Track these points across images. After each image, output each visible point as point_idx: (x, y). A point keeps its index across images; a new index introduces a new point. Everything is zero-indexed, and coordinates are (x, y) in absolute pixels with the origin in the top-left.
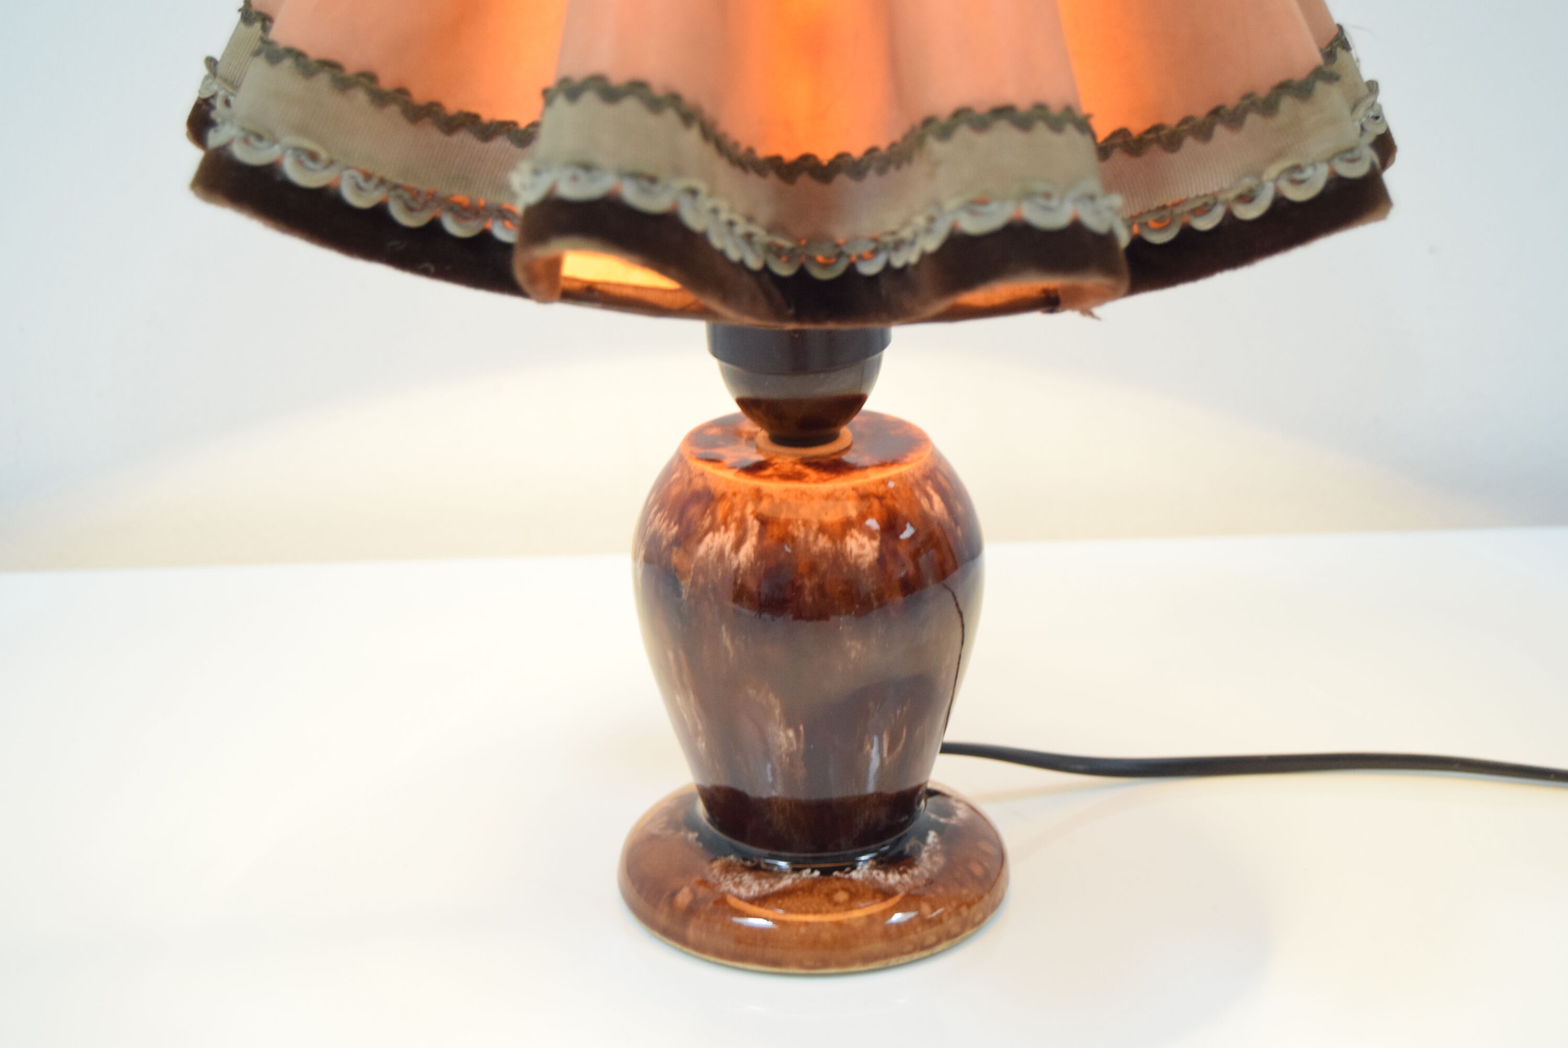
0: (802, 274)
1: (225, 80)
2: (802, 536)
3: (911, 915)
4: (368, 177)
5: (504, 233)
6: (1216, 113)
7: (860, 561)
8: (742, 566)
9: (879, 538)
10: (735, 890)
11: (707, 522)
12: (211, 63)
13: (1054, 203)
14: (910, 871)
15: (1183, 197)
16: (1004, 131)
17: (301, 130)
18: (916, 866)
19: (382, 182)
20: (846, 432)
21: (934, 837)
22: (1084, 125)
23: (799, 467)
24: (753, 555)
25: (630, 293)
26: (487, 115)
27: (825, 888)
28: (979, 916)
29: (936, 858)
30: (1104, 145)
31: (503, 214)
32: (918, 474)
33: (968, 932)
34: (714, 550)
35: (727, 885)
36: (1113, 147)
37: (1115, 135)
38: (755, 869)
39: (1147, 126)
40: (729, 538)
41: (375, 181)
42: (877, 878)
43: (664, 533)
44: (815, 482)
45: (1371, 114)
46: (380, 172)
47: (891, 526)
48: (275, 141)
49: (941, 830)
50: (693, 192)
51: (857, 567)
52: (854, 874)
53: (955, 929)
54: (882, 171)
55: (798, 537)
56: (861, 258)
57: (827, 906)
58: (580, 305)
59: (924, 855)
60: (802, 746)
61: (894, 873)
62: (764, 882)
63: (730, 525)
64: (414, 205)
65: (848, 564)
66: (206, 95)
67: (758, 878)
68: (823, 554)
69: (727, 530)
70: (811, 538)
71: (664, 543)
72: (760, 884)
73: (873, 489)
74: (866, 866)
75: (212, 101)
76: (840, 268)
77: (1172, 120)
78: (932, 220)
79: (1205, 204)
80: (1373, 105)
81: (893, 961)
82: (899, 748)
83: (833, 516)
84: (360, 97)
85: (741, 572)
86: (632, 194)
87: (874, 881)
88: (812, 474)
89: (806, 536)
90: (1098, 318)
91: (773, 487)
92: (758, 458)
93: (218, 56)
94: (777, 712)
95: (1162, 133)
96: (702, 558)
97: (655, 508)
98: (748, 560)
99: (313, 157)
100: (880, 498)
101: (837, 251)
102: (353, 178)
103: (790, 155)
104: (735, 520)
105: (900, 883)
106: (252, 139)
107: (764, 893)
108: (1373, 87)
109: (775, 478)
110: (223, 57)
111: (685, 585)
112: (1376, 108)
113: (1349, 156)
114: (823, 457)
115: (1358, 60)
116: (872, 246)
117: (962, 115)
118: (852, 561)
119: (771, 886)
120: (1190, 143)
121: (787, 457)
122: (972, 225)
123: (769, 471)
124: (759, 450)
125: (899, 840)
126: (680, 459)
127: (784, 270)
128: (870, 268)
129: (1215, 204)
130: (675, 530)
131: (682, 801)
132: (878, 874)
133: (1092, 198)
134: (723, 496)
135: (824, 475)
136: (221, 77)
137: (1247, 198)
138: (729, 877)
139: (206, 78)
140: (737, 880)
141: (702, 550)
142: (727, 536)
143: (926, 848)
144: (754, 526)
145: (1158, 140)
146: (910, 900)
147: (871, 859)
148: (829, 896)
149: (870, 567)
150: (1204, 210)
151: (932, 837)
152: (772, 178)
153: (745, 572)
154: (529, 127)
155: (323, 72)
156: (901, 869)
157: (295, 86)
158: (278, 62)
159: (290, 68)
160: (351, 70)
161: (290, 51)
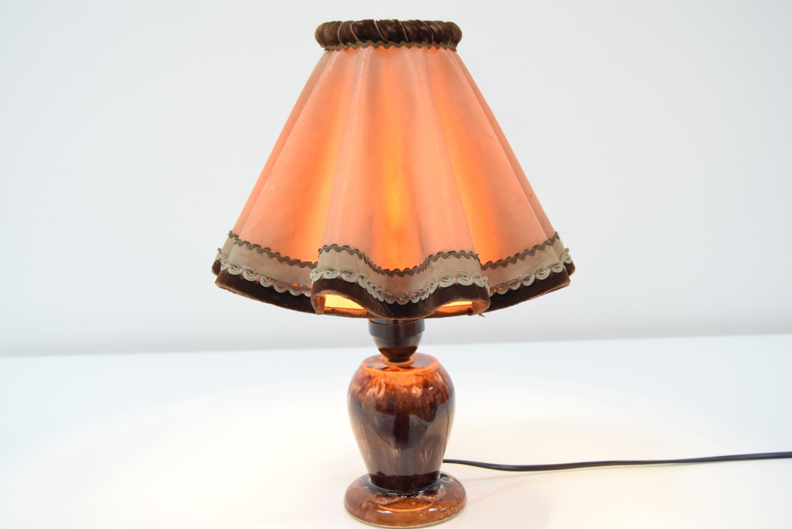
0: (396, 303)
1: (224, 254)
3: (436, 509)
4: (268, 278)
5: (307, 294)
6: (517, 255)
7: (416, 395)
9: (422, 387)
10: (380, 503)
11: (369, 385)
12: (220, 250)
13: (467, 279)
14: (435, 496)
15: (509, 280)
16: (452, 258)
17: (248, 264)
18: (437, 494)
19: (272, 279)
20: (412, 358)
21: (443, 486)
22: (476, 257)
23: (398, 368)
24: (384, 394)
25: (345, 310)
26: (302, 261)
27: (408, 501)
28: (457, 510)
29: (443, 492)
30: (485, 266)
31: (307, 289)
32: (434, 370)
33: (454, 515)
34: (372, 393)
35: (378, 501)
36: (487, 266)
37: (488, 263)
38: (387, 496)
39: (497, 260)
40: (376, 389)
41: (270, 279)
42: (425, 498)
43: (357, 389)
44: (402, 372)
45: (567, 257)
46: (271, 276)
47: (426, 385)
48: (241, 268)
49: (444, 484)
50: (363, 277)
51: (415, 397)
52: (417, 497)
53: (449, 514)
54: (418, 273)
55: (397, 388)
56: (412, 298)
57: (409, 506)
58: (330, 315)
59: (439, 491)
60: (400, 455)
61: (430, 496)
62: (389, 500)
63: (376, 385)
64: (281, 286)
65: (413, 396)
66: (218, 259)
67: (387, 499)
68: (405, 394)
69: (376, 387)
70: (401, 389)
71: (357, 392)
72: (388, 500)
73: (420, 374)
74: (421, 495)
75: (220, 261)
76: (407, 302)
77: (504, 258)
78: (432, 284)
79: (515, 282)
80: (567, 255)
82: (430, 456)
83: (408, 383)
84: (266, 255)
85: (380, 399)
86: (344, 277)
87: (424, 499)
88: (401, 370)
90: (484, 317)
91: (390, 374)
92: (384, 366)
93: (221, 248)
94: (392, 444)
95: (501, 262)
96: (368, 396)
97: (354, 382)
98: (382, 396)
99: (252, 272)
100: (422, 376)
101: (406, 296)
102: (263, 278)
103: (391, 269)
104: (378, 384)
105: (432, 499)
106: (234, 267)
107: (389, 503)
108: (567, 250)
109: (390, 371)
110: (223, 248)
111: (363, 405)
112: (568, 256)
113: (556, 266)
114: (405, 365)
115: (563, 242)
116: (416, 294)
117: (440, 254)
118: (414, 395)
119: (392, 501)
120: (510, 265)
121: (394, 365)
122: (443, 285)
123: (388, 369)
124: (386, 364)
125: (432, 486)
126: (361, 367)
127: (390, 302)
128: (415, 301)
129: (518, 282)
130: (360, 388)
131: (364, 477)
132: (425, 497)
133: (479, 277)
134: (374, 377)
135: (405, 370)
136: (222, 254)
137: (527, 279)
138: (378, 499)
139: (218, 254)
140: (381, 499)
141: (368, 393)
143: (440, 489)
144: (384, 386)
145: (501, 264)
146: (435, 504)
147: (423, 492)
148: (410, 503)
149: (420, 397)
150: (515, 283)
151: (442, 486)
152: (386, 275)
154: (315, 263)
155: (255, 248)
156: (432, 495)
157: (247, 252)
158: (241, 245)
159: (245, 247)
160: (263, 247)
161: (245, 242)
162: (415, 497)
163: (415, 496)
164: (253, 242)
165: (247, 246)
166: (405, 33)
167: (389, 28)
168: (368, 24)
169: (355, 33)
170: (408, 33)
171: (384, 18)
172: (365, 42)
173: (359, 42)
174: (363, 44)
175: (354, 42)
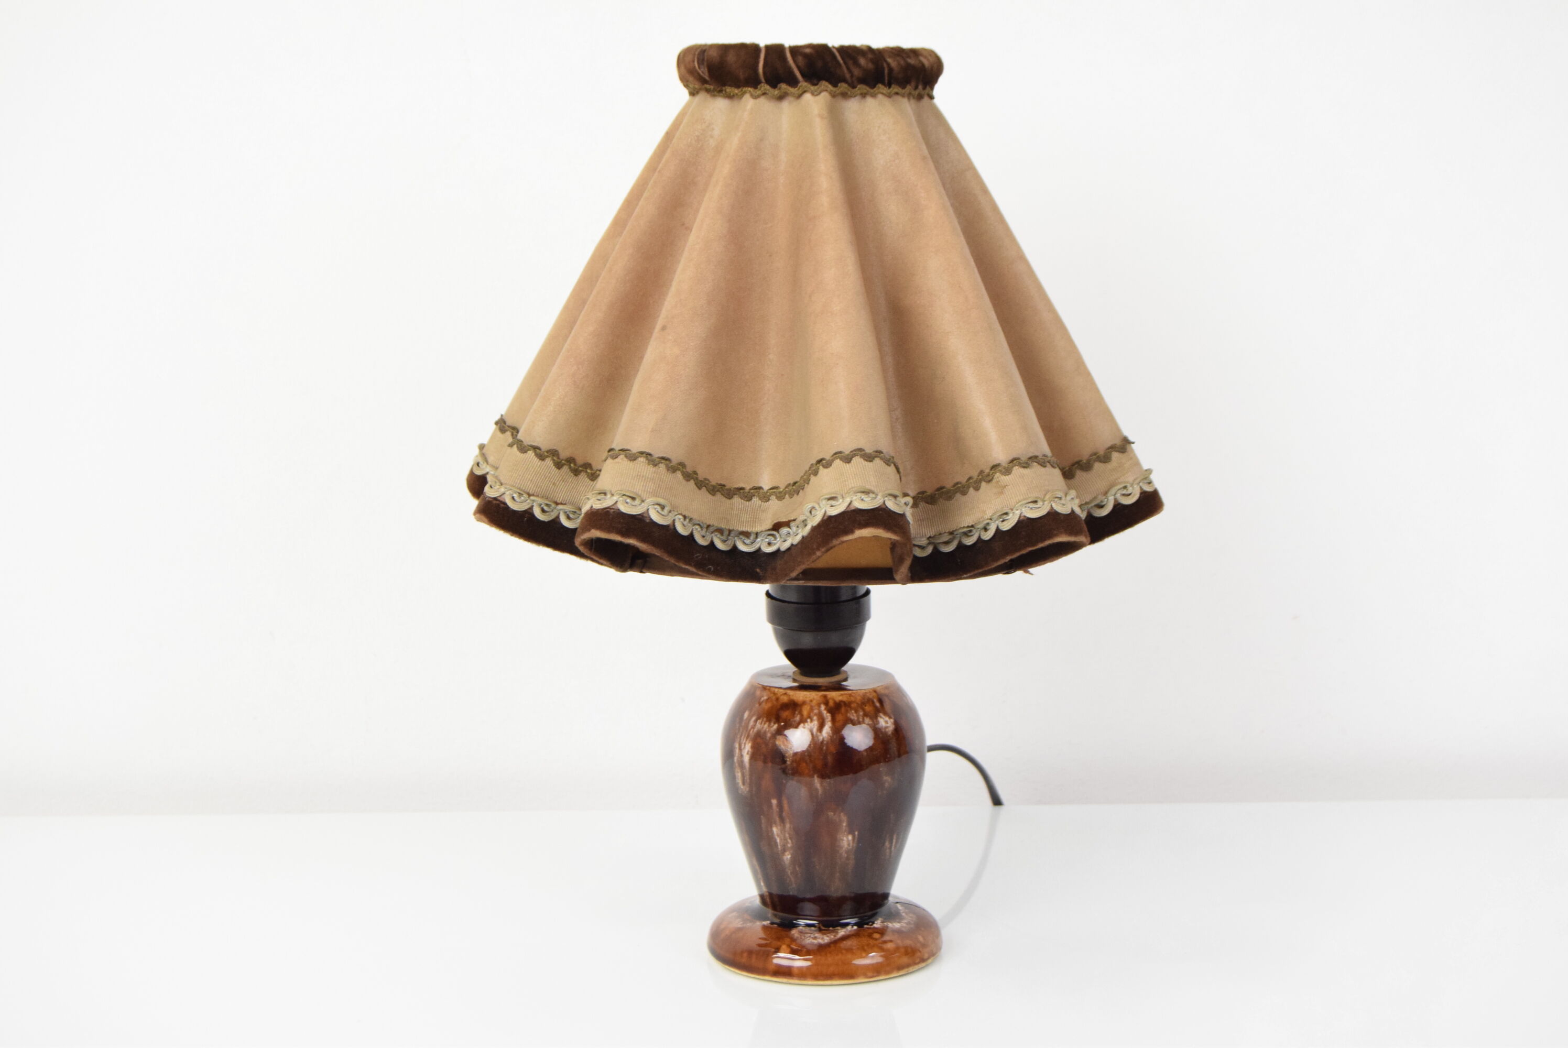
2: (856, 719)
4: (687, 518)
7: (887, 730)
8: (825, 739)
11: (798, 718)
14: (901, 921)
16: (1019, 470)
18: (903, 919)
19: (693, 521)
24: (831, 732)
27: (865, 933)
34: (806, 733)
40: (814, 725)
41: (690, 521)
43: (767, 730)
46: (689, 516)
48: (643, 501)
51: (886, 733)
55: (854, 719)
56: (943, 543)
57: (872, 941)
60: (855, 845)
63: (813, 717)
67: (823, 934)
68: (867, 728)
69: (812, 721)
70: (861, 719)
72: (828, 936)
74: (880, 921)
78: (1004, 515)
81: (911, 969)
84: (680, 475)
85: (825, 742)
87: (888, 927)
89: (858, 718)
94: (844, 824)
98: (828, 735)
99: (663, 508)
102: (680, 519)
104: (816, 715)
106: (629, 501)
116: (954, 534)
117: (1013, 460)
118: (883, 731)
122: (1032, 513)
128: (948, 548)
134: (804, 703)
138: (806, 936)
140: (812, 936)
142: (812, 724)
143: (902, 910)
147: (879, 917)
148: (869, 936)
149: (892, 733)
151: (900, 906)
153: (828, 743)
155: (662, 463)
156: (897, 920)
157: (648, 470)
158: (635, 460)
159: (643, 462)
160: (674, 463)
161: (642, 453)
162: (872, 927)
163: (872, 925)
164: (657, 454)
165: (647, 459)
166: (886, 71)
167: (862, 61)
168: (822, 51)
169: (798, 67)
170: (891, 70)
171: (847, 42)
172: (816, 85)
173: (803, 84)
174: (813, 88)
175: (793, 82)
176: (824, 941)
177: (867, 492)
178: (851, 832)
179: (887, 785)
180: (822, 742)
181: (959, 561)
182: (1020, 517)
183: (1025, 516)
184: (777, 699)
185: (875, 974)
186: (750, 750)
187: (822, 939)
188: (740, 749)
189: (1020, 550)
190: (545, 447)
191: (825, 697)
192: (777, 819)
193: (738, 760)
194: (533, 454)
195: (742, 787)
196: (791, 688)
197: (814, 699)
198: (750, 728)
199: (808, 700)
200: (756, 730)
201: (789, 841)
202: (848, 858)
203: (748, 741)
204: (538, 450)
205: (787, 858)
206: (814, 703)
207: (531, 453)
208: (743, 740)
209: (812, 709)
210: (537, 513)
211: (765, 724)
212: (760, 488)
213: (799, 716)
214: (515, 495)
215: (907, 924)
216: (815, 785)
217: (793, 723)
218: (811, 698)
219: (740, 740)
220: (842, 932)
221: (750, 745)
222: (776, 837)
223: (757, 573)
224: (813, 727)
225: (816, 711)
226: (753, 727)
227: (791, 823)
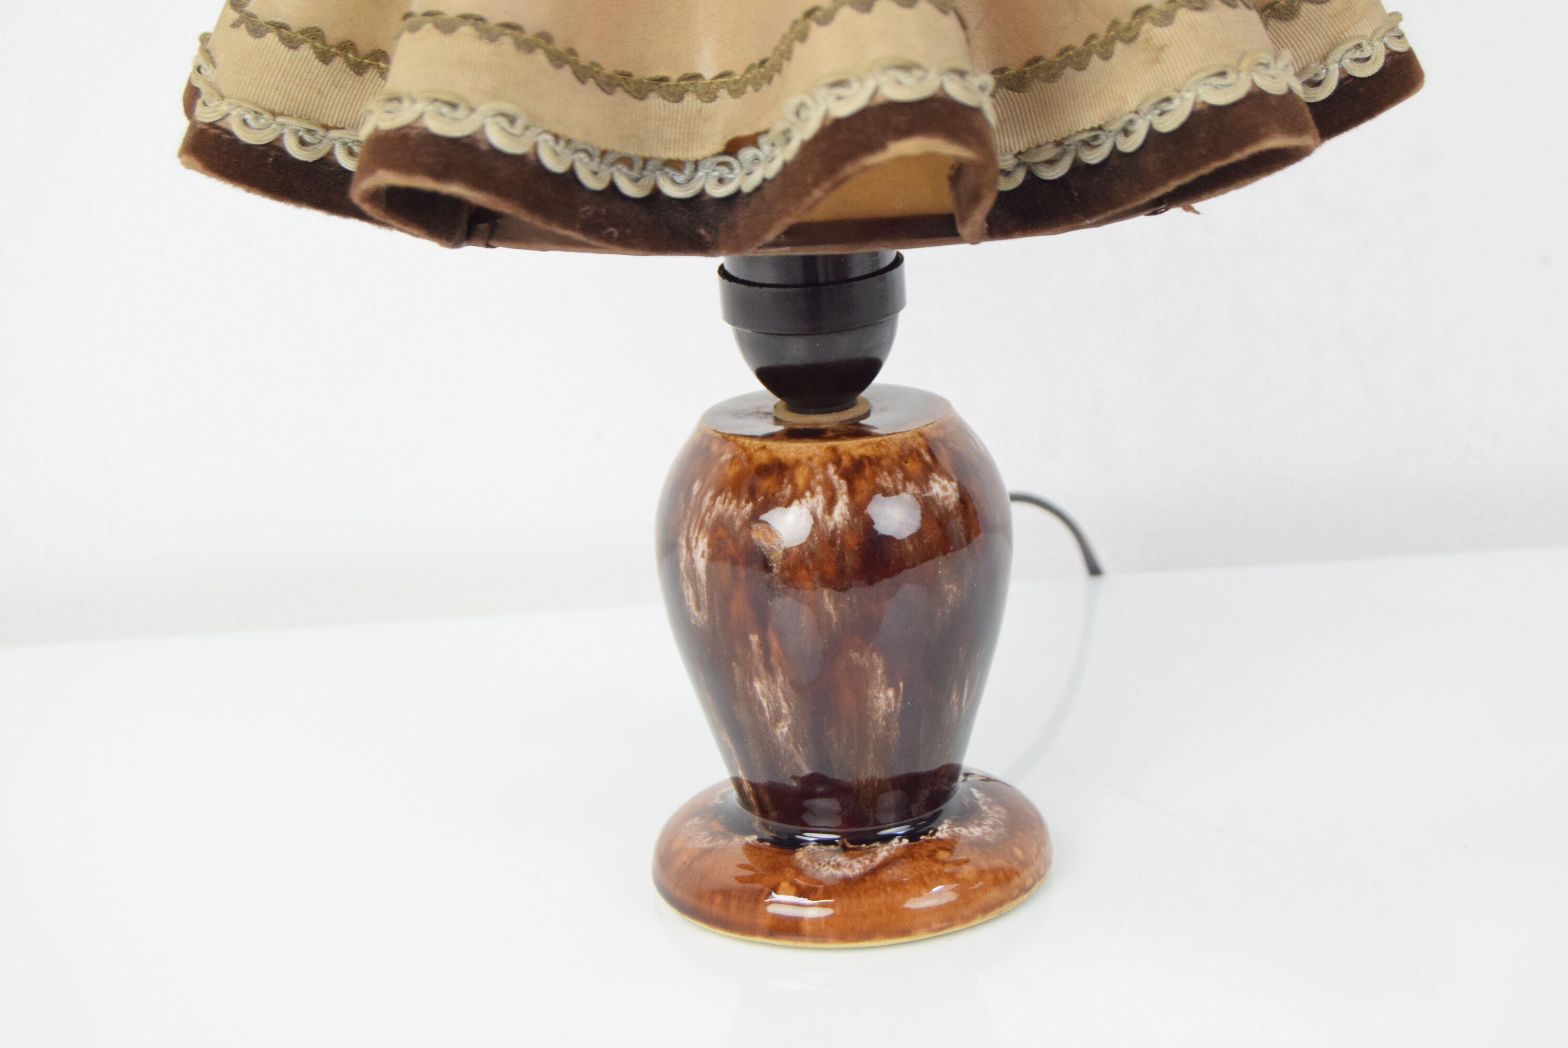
2: (891, 486)
7: (946, 502)
8: (839, 526)
11: (788, 491)
14: (984, 822)
17: (496, 94)
18: (986, 817)
21: (979, 791)
24: (848, 513)
26: (639, 75)
27: (923, 851)
29: (995, 809)
38: (846, 851)
40: (818, 502)
43: (735, 514)
46: (565, 135)
48: (472, 110)
51: (945, 508)
52: (943, 835)
55: (887, 487)
59: (984, 808)
60: (899, 705)
61: (973, 826)
63: (815, 489)
65: (938, 507)
68: (912, 501)
69: (813, 495)
71: (738, 523)
74: (948, 827)
81: (1005, 908)
84: (541, 57)
85: (839, 532)
87: (961, 836)
89: (895, 486)
94: (879, 672)
98: (844, 519)
99: (513, 122)
102: (549, 142)
104: (820, 483)
105: (983, 833)
106: (445, 111)
111: (775, 559)
116: (1059, 149)
118: (940, 504)
119: (872, 861)
128: (1056, 173)
130: (749, 507)
132: (962, 830)
141: (790, 519)
142: (815, 500)
143: (981, 803)
149: (956, 508)
151: (976, 792)
153: (843, 531)
154: (680, 79)
155: (506, 34)
156: (976, 822)
157: (481, 50)
159: (469, 35)
160: (530, 32)
161: (465, 17)
162: (934, 838)
163: (933, 834)
164: (495, 17)
165: (477, 29)
176: (854, 871)
177: (907, 67)
178: (892, 684)
179: (950, 599)
180: (834, 532)
181: (1076, 194)
182: (1195, 104)
183: (1204, 103)
184: (750, 458)
185: (946, 924)
186: (707, 550)
187: (851, 867)
188: (689, 549)
189: (1197, 166)
190: (296, 23)
191: (834, 450)
192: (761, 667)
193: (686, 569)
194: (277, 39)
195: (696, 614)
196: (771, 436)
197: (815, 455)
198: (704, 510)
199: (804, 457)
200: (714, 514)
201: (784, 704)
202: (888, 728)
203: (702, 534)
204: (284, 31)
205: (782, 733)
206: (815, 462)
207: (272, 38)
208: (694, 532)
209: (812, 473)
210: (292, 148)
211: (730, 503)
212: (698, 76)
213: (789, 486)
214: (248, 117)
215: (994, 827)
216: (826, 606)
217: (781, 500)
218: (810, 454)
219: (688, 532)
220: (883, 852)
221: (706, 540)
222: (761, 698)
223: (700, 237)
224: (815, 505)
225: (819, 477)
226: (710, 509)
227: (784, 674)
